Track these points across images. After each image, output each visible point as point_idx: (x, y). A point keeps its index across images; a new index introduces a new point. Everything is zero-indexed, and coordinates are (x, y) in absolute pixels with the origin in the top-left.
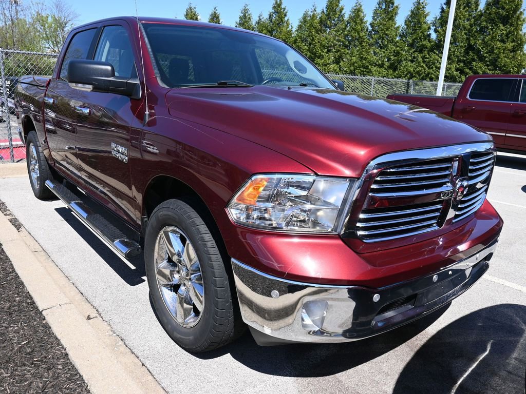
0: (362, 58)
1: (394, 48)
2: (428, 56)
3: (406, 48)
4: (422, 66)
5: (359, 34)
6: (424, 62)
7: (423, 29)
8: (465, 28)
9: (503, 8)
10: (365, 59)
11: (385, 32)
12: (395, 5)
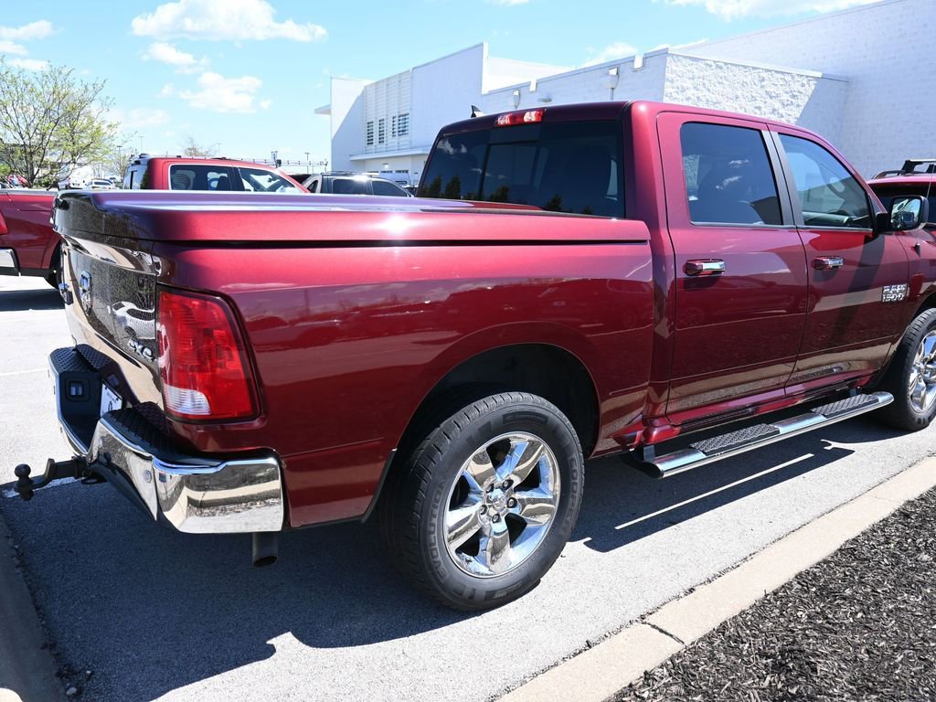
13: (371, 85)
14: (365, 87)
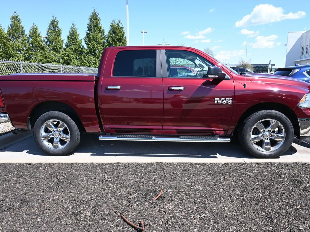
0: (46, 57)
1: (65, 52)
2: (87, 57)
3: (72, 52)
4: (85, 62)
5: (39, 43)
6: (85, 60)
7: (78, 42)
8: (101, 43)
9: (118, 35)
10: (49, 58)
11: (57, 43)
12: (59, 28)
13: (305, 33)
14: (303, 34)
